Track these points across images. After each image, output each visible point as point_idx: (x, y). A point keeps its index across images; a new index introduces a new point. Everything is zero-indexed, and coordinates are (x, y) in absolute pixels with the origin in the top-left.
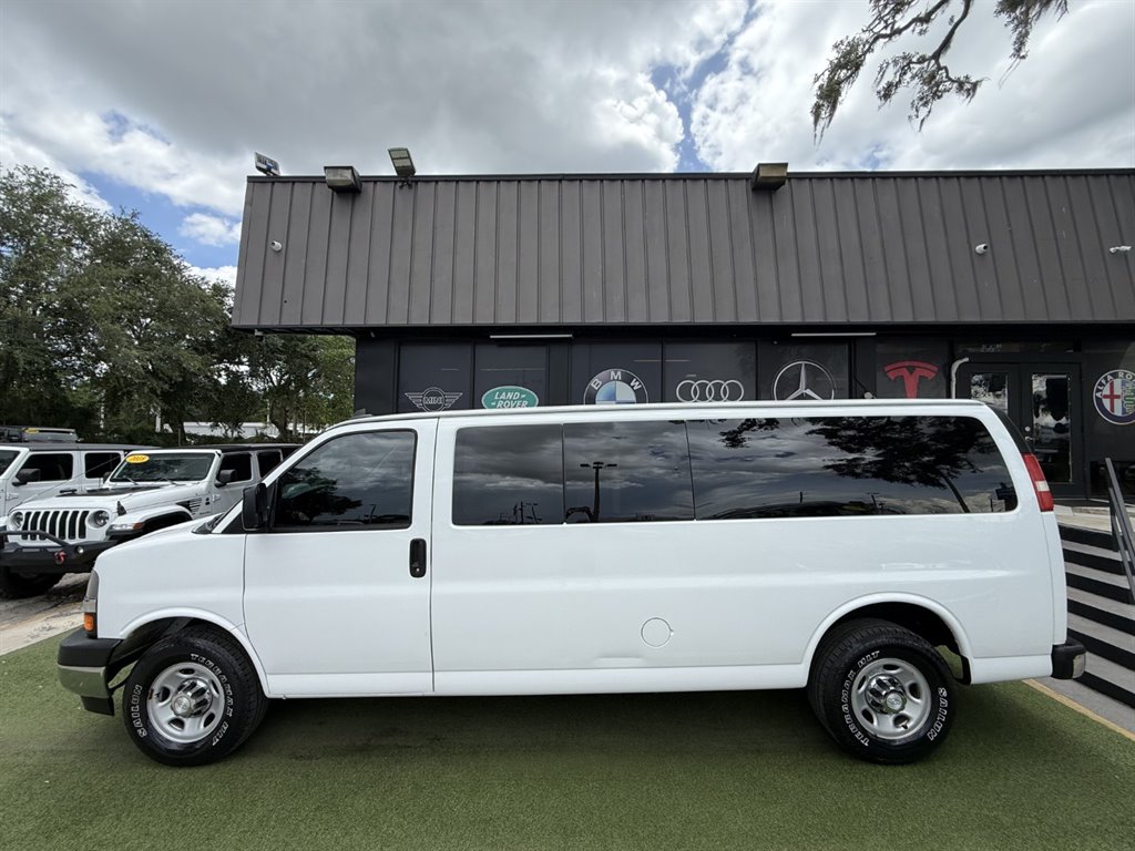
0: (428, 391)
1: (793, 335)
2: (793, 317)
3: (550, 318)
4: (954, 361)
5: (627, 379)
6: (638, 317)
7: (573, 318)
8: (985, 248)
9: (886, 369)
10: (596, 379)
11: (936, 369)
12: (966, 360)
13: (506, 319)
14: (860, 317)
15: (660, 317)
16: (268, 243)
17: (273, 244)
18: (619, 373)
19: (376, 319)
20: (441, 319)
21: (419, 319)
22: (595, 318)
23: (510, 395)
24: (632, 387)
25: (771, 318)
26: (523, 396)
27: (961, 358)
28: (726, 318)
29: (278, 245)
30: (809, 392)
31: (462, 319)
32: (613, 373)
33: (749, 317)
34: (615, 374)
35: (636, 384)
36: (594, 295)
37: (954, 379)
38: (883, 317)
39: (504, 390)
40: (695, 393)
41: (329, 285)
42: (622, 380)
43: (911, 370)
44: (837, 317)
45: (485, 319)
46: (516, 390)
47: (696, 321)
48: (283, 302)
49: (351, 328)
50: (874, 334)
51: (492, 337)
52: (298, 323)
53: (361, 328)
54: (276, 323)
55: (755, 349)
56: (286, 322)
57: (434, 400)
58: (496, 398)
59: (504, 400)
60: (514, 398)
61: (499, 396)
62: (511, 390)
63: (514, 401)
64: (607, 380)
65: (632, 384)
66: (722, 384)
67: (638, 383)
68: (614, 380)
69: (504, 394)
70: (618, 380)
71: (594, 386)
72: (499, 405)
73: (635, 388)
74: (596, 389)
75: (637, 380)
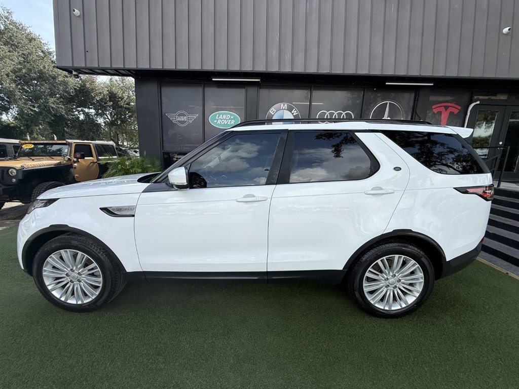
0: (178, 113)
1: (387, 83)
2: (389, 72)
3: (248, 68)
4: (471, 103)
5: (290, 109)
6: (299, 69)
7: (261, 68)
8: (509, 30)
9: (433, 107)
10: (273, 108)
11: (460, 108)
12: (478, 102)
13: (222, 67)
14: (427, 73)
15: (312, 69)
16: (71, 11)
17: (74, 11)
18: (286, 105)
19: (144, 65)
20: (183, 66)
21: (170, 66)
22: (274, 68)
23: (224, 116)
24: (293, 114)
25: (376, 72)
26: (232, 117)
27: (476, 102)
28: (350, 70)
29: (77, 12)
31: (196, 66)
32: (282, 105)
33: (363, 71)
34: (284, 106)
36: (274, 53)
37: (469, 114)
38: (440, 73)
39: (221, 114)
41: (112, 41)
42: (287, 110)
43: (446, 108)
44: (414, 73)
45: (209, 67)
46: (229, 114)
47: (333, 72)
48: (86, 52)
49: (129, 70)
50: (432, 84)
51: (213, 79)
52: (97, 66)
53: (135, 70)
54: (83, 65)
55: (363, 92)
56: (89, 65)
57: (182, 119)
58: (217, 118)
59: (221, 120)
60: (227, 118)
61: (218, 117)
62: (225, 114)
63: (227, 120)
64: (280, 109)
65: (293, 112)
66: (342, 114)
67: (296, 111)
68: (283, 109)
69: (221, 116)
70: (285, 109)
71: (272, 113)
72: (219, 122)
73: (294, 114)
74: (273, 114)
75: (296, 110)
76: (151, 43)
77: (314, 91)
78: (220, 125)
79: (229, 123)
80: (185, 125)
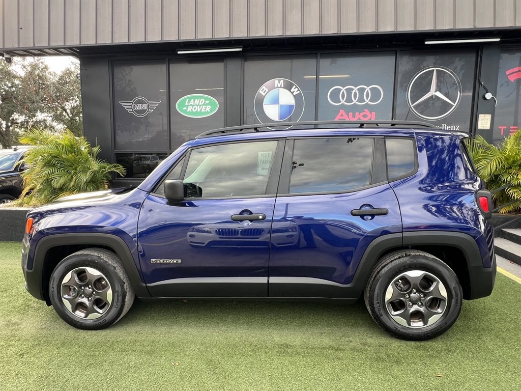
0: (136, 99)
1: (426, 43)
2: (426, 26)
3: (223, 34)
5: (288, 87)
6: (294, 31)
7: (240, 33)
9: (507, 73)
10: (263, 87)
13: (188, 36)
14: (487, 24)
15: (313, 30)
18: (282, 82)
21: (121, 39)
22: (258, 33)
23: (197, 101)
24: (292, 93)
25: (407, 27)
26: (207, 102)
28: (368, 28)
30: (439, 94)
31: (154, 37)
32: (277, 82)
33: (388, 27)
34: (278, 82)
35: (295, 90)
38: (507, 23)
39: (192, 98)
40: (343, 97)
42: (285, 87)
44: (465, 24)
45: (171, 37)
46: (203, 98)
47: (342, 32)
48: (20, 29)
49: (71, 48)
50: (499, 40)
51: (179, 53)
52: (32, 45)
53: (78, 48)
54: (16, 46)
55: (394, 57)
56: (23, 45)
57: (140, 107)
58: (187, 104)
59: (193, 106)
60: (200, 104)
61: (189, 102)
62: (198, 97)
63: (200, 106)
64: (273, 87)
65: (292, 90)
66: (365, 89)
67: (297, 89)
68: (278, 87)
69: (192, 100)
70: (281, 87)
71: (262, 93)
72: (189, 109)
73: (295, 94)
74: (264, 94)
75: (296, 87)
76: (98, 11)
77: (321, 60)
78: (192, 113)
79: (203, 111)
80: (144, 115)
